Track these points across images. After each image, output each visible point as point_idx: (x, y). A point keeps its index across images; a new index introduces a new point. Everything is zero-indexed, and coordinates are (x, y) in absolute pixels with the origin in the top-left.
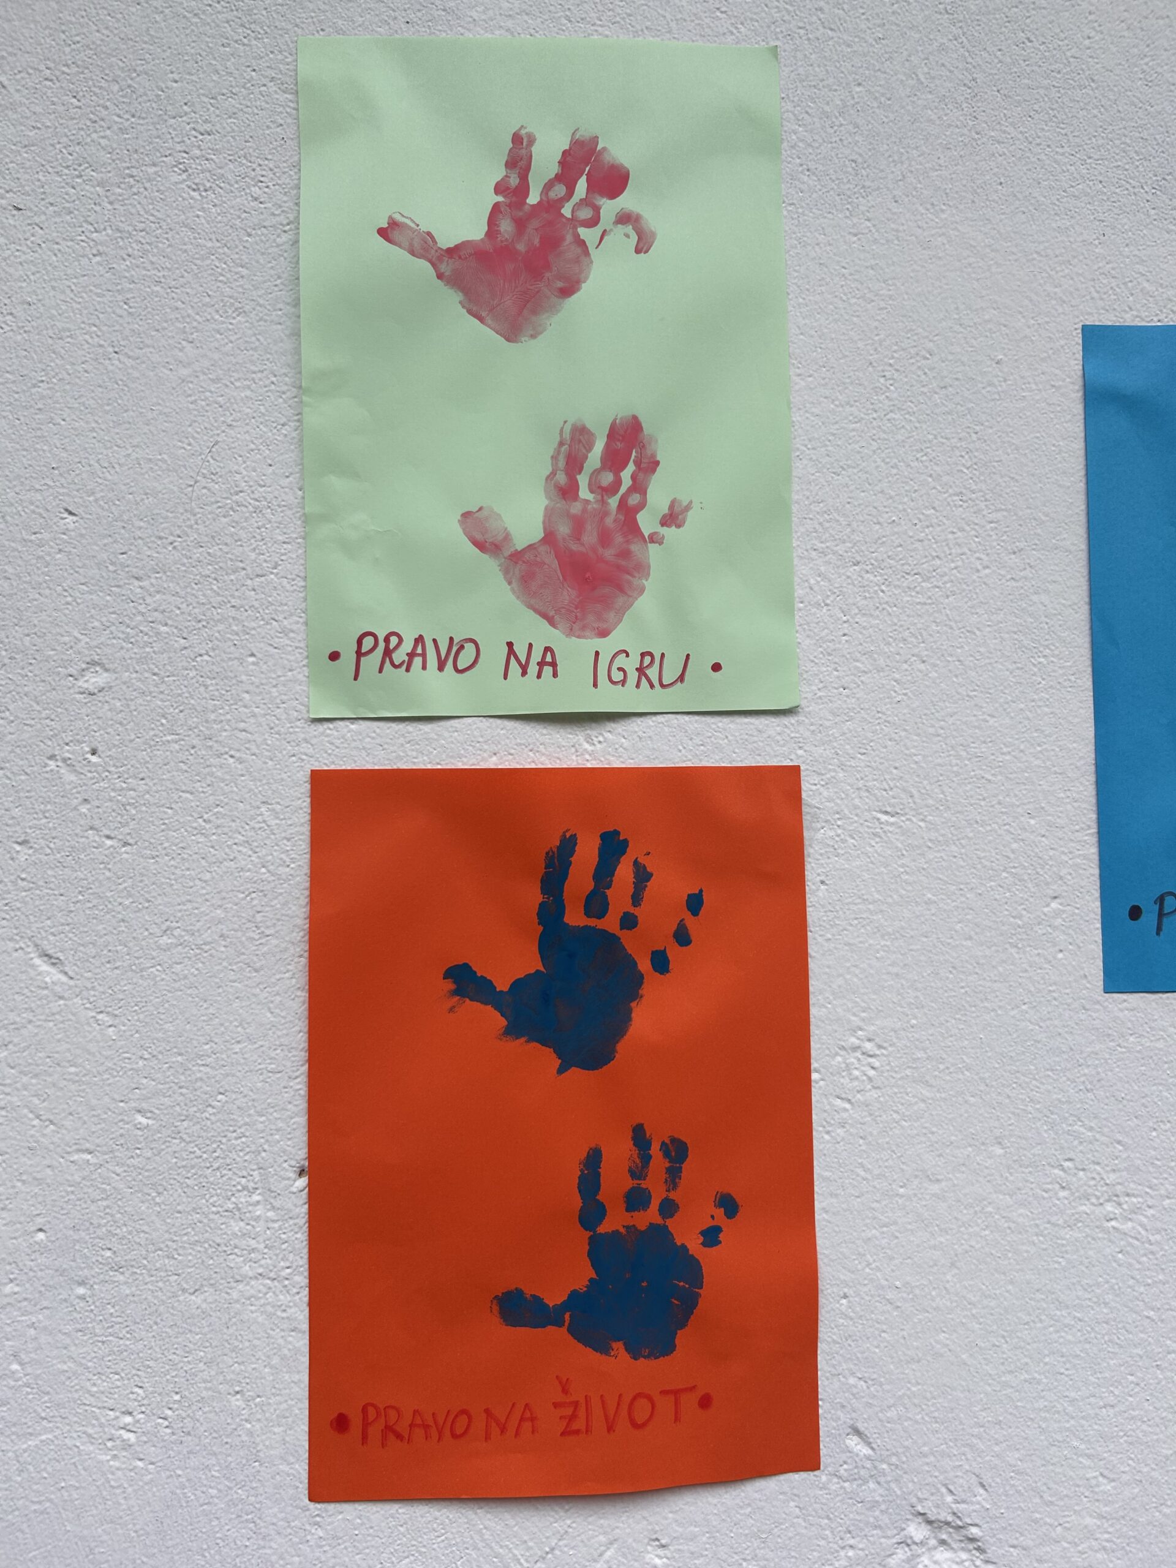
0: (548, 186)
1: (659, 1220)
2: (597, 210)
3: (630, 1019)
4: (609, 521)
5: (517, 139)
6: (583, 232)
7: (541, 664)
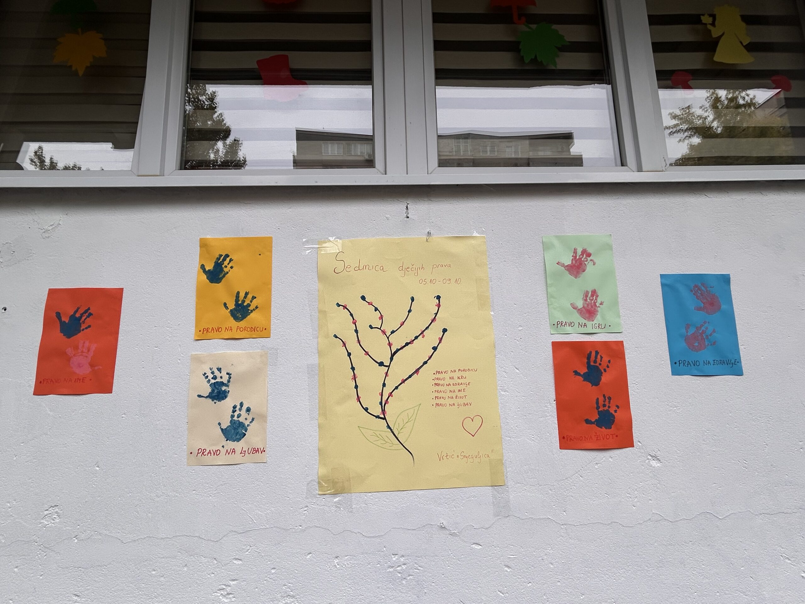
0: (579, 256)
1: (608, 409)
2: (587, 259)
3: (601, 379)
4: (592, 304)
5: (575, 249)
6: (585, 262)
7: (584, 326)
